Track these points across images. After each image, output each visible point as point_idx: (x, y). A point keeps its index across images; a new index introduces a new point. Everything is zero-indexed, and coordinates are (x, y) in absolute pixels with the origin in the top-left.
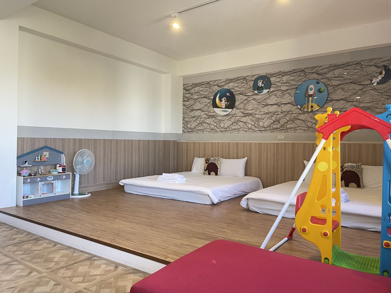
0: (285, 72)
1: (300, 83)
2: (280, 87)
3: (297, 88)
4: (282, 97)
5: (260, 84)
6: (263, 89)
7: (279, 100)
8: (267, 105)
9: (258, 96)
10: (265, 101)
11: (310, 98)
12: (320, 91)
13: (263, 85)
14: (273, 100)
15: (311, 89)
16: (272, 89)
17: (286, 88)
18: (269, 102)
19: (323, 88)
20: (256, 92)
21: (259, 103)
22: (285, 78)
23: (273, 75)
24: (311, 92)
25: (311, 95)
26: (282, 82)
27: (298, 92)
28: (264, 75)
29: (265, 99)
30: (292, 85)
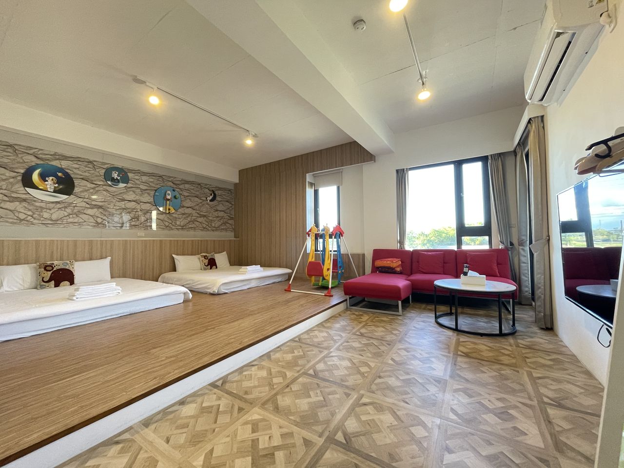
0: (144, 173)
1: (159, 186)
2: (139, 185)
3: (156, 190)
4: (141, 195)
5: (115, 175)
6: (119, 182)
7: (137, 198)
8: (123, 200)
9: (112, 188)
10: (121, 195)
11: (168, 202)
12: (175, 197)
13: (119, 178)
14: (131, 196)
15: (169, 195)
16: (129, 185)
17: (145, 188)
18: (126, 197)
19: (178, 196)
20: (109, 183)
21: (113, 195)
22: (144, 178)
23: (131, 171)
24: (169, 197)
25: (169, 200)
26: (141, 181)
27: (157, 194)
28: (120, 167)
29: (122, 193)
30: (151, 186)
